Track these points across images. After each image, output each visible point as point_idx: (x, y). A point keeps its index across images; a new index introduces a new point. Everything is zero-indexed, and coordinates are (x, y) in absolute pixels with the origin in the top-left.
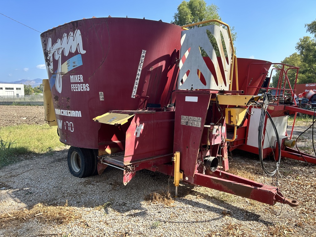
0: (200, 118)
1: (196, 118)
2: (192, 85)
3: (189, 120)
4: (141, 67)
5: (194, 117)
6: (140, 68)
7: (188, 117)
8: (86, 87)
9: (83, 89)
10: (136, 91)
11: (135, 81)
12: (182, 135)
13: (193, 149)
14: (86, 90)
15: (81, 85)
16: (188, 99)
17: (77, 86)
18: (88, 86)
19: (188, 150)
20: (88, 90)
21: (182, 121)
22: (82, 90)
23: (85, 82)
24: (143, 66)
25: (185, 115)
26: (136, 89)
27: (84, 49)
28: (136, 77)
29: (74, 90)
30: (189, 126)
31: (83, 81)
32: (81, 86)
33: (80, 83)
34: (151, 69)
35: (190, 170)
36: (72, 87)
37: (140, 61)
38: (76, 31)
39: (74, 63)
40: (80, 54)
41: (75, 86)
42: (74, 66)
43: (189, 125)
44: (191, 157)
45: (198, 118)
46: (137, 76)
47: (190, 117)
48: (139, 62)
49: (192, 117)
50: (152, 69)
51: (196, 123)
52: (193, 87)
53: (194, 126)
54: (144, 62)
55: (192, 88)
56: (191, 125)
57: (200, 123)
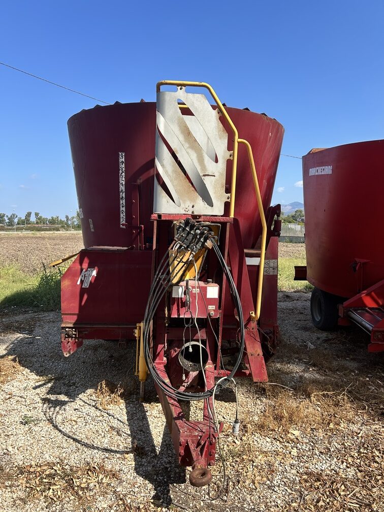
4: (124, 179)
6: (122, 181)
10: (124, 217)
11: (119, 202)
24: (125, 178)
26: (124, 214)
28: (120, 195)
34: (139, 182)
37: (119, 170)
46: (121, 193)
48: (119, 173)
50: (141, 181)
54: (125, 170)
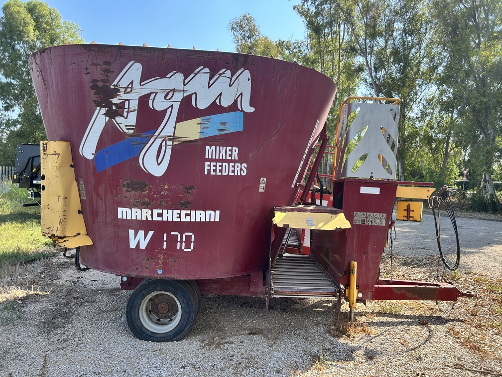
0: (385, 215)
1: (378, 214)
2: (372, 173)
3: (367, 218)
5: (375, 214)
7: (365, 213)
8: (241, 169)
9: (233, 171)
10: (297, 178)
12: (356, 238)
13: (374, 255)
14: (239, 174)
15: (232, 164)
16: (364, 190)
17: (221, 166)
18: (246, 167)
19: (366, 257)
20: (243, 174)
21: (354, 219)
22: (231, 174)
23: (241, 160)
25: (360, 211)
26: (298, 174)
27: (251, 105)
29: (212, 173)
30: (368, 226)
31: (237, 158)
32: (231, 166)
33: (228, 162)
35: (368, 283)
36: (207, 168)
38: (240, 71)
39: (223, 124)
40: (242, 111)
41: (215, 166)
42: (220, 130)
43: (367, 224)
44: (371, 265)
45: (381, 214)
46: (304, 155)
47: (368, 214)
49: (372, 214)
51: (378, 221)
52: (372, 175)
53: (376, 225)
54: (314, 135)
55: (372, 177)
56: (370, 224)
57: (384, 221)
